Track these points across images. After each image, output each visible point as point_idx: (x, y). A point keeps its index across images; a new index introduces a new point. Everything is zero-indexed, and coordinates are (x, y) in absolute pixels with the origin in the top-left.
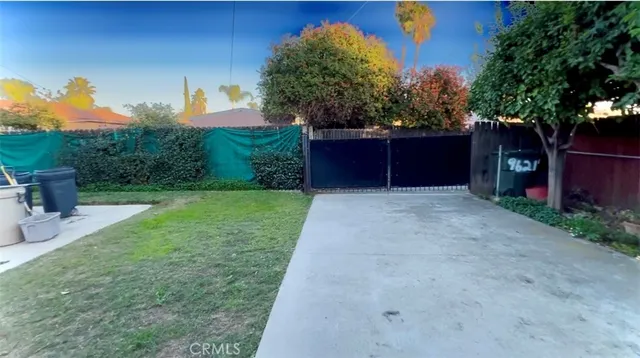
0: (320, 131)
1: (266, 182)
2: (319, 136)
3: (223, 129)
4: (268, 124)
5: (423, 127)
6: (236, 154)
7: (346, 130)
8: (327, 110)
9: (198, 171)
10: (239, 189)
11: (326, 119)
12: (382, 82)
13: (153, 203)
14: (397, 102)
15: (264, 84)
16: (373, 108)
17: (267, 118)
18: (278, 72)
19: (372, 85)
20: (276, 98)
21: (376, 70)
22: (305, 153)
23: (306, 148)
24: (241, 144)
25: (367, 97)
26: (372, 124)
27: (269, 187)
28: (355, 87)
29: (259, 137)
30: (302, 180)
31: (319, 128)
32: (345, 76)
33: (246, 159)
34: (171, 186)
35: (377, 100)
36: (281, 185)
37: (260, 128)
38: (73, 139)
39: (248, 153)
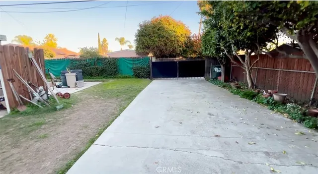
0: (159, 59)
1: (138, 76)
2: (158, 60)
3: (123, 58)
4: (138, 56)
5: (199, 57)
6: (128, 66)
7: (169, 58)
8: (161, 51)
9: (115, 72)
10: (129, 78)
11: (160, 54)
12: (183, 40)
13: (103, 81)
14: (188, 47)
15: (137, 40)
16: (179, 50)
17: (137, 54)
18: (142, 35)
19: (178, 41)
20: (141, 46)
21: (180, 35)
22: (151, 66)
23: (151, 64)
24: (130, 63)
25: (176, 45)
26: (179, 56)
27: (139, 77)
28: (172, 41)
29: (135, 61)
30: (149, 75)
31: (158, 57)
32: (167, 38)
33: (131, 68)
34: (106, 77)
35: (180, 47)
36: (143, 77)
37: (136, 58)
38: (74, 61)
39: (132, 66)
